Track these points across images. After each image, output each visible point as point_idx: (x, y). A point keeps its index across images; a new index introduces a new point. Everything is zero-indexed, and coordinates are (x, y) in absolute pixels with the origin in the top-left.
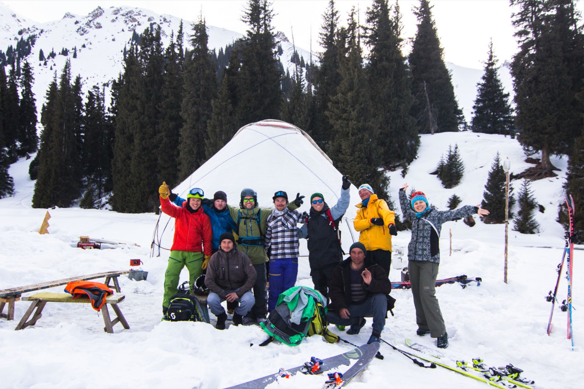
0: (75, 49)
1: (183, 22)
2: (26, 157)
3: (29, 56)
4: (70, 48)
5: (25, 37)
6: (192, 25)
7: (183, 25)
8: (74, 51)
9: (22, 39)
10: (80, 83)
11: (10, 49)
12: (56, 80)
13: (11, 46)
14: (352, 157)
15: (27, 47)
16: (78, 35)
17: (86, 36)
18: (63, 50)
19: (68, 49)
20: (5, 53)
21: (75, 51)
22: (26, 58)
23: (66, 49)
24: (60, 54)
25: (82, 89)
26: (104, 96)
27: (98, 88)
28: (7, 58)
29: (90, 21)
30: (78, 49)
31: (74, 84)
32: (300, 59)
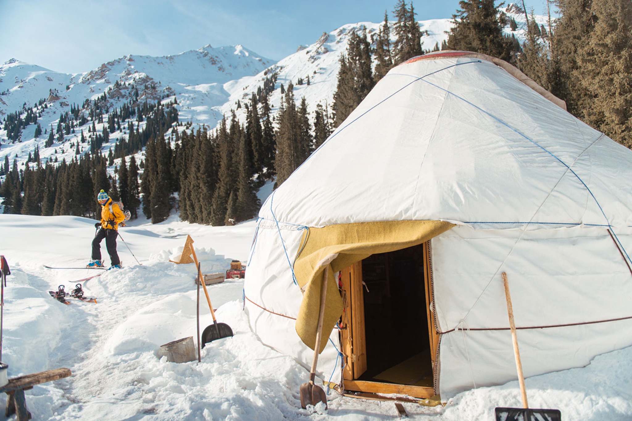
0: (308, 77)
1: (387, 14)
2: (271, 180)
3: (273, 92)
4: (304, 77)
5: (269, 76)
6: (394, 12)
7: (388, 17)
8: (307, 79)
9: (267, 78)
10: (305, 105)
11: (259, 89)
12: (282, 105)
13: (260, 87)
14: (624, 126)
15: (271, 85)
16: (309, 63)
17: (316, 63)
18: (299, 80)
19: (302, 78)
20: (256, 94)
21: (309, 79)
22: (272, 94)
23: (301, 79)
24: (296, 84)
25: (307, 110)
26: (327, 112)
27: (321, 106)
28: (258, 97)
29: (318, 48)
30: (310, 76)
31: (301, 107)
32: (540, 28)
